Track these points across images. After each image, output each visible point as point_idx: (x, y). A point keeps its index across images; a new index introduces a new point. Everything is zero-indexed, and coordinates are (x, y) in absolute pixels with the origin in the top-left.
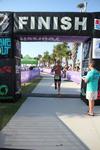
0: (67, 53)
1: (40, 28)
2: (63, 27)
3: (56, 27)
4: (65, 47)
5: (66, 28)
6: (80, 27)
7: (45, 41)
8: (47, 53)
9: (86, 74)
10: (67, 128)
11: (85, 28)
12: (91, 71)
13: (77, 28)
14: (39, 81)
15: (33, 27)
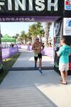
1: (17, 9)
3: (31, 8)
4: (39, 26)
5: (40, 10)
7: (21, 21)
9: (58, 49)
10: (44, 95)
12: (63, 47)
13: (49, 9)
14: (18, 56)
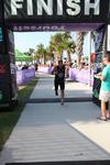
0: (70, 45)
2: (69, 12)
6: (92, 10)
8: (42, 46)
11: (97, 12)
14: (35, 83)
15: (30, 12)
